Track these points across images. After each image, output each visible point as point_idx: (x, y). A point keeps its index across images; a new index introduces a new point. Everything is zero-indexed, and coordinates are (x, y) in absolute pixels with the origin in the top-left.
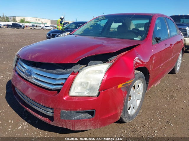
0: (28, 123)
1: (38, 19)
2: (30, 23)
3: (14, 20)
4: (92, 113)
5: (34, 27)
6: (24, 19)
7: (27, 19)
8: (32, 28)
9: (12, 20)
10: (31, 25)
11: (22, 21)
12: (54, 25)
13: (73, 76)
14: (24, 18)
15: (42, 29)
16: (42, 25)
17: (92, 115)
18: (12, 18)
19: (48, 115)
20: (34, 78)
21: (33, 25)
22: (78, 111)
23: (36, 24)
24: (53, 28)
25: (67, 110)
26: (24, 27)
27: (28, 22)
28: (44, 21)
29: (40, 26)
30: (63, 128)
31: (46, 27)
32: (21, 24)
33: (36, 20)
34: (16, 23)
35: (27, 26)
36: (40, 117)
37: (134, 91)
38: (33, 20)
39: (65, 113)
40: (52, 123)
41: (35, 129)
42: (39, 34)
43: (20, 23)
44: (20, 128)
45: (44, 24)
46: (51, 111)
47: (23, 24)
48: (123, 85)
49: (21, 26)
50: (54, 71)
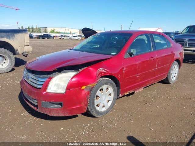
0: (29, 112)
1: (67, 29)
2: (60, 33)
3: (46, 31)
4: (61, 104)
5: (63, 37)
6: (54, 30)
7: (57, 30)
8: (61, 38)
9: (44, 31)
10: (60, 35)
11: (53, 32)
12: (81, 35)
13: (50, 79)
14: (54, 28)
15: (70, 39)
16: (71, 35)
17: (61, 105)
18: (44, 29)
19: (35, 104)
20: (30, 80)
21: (62, 36)
22: (51, 102)
23: (64, 34)
24: (80, 38)
25: (45, 101)
26: (54, 37)
27: (58, 33)
28: (73, 31)
29: (68, 36)
30: (44, 114)
31: (73, 37)
32: (52, 35)
33: (66, 30)
34: (47, 33)
35: (56, 37)
36: (32, 106)
37: (102, 93)
38: (62, 30)
39: (44, 103)
40: (38, 110)
41: (32, 116)
42: (64, 44)
43: (50, 34)
44: (22, 115)
45: (73, 34)
46: (37, 101)
47: (53, 34)
48: (86, 87)
49: (51, 36)
50: (41, 76)
